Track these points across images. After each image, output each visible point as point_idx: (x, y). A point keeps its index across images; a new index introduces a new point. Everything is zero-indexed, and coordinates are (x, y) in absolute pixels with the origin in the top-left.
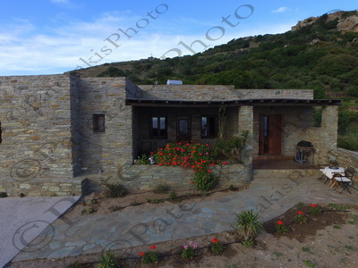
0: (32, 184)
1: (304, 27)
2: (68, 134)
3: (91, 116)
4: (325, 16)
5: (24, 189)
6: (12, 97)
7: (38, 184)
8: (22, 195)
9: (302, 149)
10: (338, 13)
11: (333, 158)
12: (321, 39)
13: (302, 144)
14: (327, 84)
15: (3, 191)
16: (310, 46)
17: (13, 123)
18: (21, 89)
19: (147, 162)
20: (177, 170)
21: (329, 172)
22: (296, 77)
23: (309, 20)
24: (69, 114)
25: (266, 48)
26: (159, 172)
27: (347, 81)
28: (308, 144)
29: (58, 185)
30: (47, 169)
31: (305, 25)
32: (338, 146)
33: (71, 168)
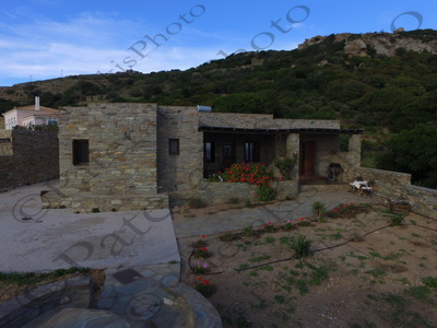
0: (123, 200)
1: (312, 46)
2: (154, 156)
3: (167, 140)
4: (332, 37)
5: (115, 205)
6: (100, 122)
7: (129, 199)
8: (114, 210)
9: (333, 170)
10: (344, 35)
11: (358, 175)
12: (329, 61)
13: (332, 165)
14: (337, 110)
15: (96, 207)
16: (319, 68)
17: (101, 146)
18: (109, 114)
19: (218, 180)
20: (243, 186)
21: (357, 184)
22: (307, 102)
23: (317, 39)
24: (155, 138)
25: (271, 67)
26: (229, 187)
27: (356, 109)
28: (338, 166)
29: (147, 199)
30: (133, 187)
31: (312, 44)
32: (362, 165)
33: (155, 185)
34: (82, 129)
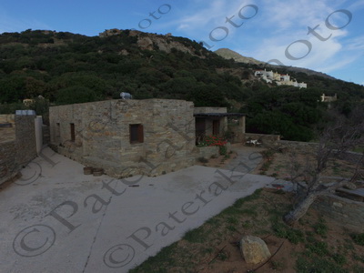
0: (176, 163)
1: (112, 37)
5: (173, 168)
6: (160, 112)
10: (136, 31)
15: (164, 170)
23: (115, 31)
31: (111, 34)
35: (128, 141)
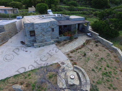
0: (45, 44)
6: (38, 28)
8: (43, 46)
19: (62, 36)
34: (31, 28)
35: (29, 36)
